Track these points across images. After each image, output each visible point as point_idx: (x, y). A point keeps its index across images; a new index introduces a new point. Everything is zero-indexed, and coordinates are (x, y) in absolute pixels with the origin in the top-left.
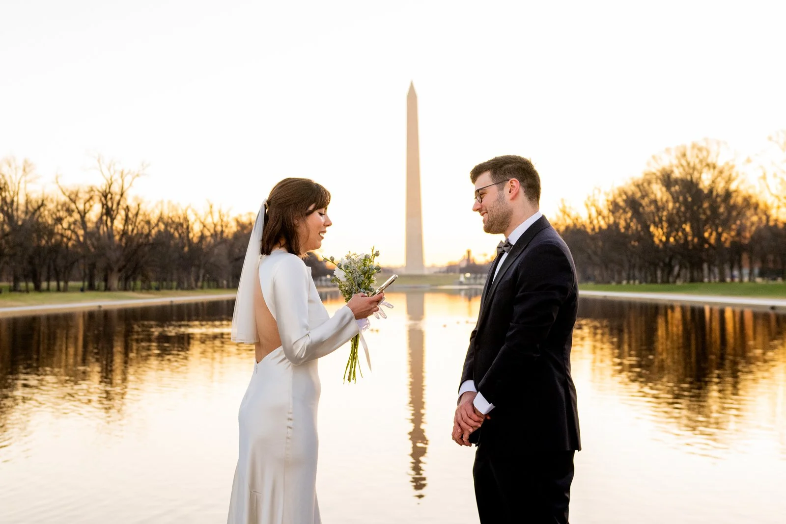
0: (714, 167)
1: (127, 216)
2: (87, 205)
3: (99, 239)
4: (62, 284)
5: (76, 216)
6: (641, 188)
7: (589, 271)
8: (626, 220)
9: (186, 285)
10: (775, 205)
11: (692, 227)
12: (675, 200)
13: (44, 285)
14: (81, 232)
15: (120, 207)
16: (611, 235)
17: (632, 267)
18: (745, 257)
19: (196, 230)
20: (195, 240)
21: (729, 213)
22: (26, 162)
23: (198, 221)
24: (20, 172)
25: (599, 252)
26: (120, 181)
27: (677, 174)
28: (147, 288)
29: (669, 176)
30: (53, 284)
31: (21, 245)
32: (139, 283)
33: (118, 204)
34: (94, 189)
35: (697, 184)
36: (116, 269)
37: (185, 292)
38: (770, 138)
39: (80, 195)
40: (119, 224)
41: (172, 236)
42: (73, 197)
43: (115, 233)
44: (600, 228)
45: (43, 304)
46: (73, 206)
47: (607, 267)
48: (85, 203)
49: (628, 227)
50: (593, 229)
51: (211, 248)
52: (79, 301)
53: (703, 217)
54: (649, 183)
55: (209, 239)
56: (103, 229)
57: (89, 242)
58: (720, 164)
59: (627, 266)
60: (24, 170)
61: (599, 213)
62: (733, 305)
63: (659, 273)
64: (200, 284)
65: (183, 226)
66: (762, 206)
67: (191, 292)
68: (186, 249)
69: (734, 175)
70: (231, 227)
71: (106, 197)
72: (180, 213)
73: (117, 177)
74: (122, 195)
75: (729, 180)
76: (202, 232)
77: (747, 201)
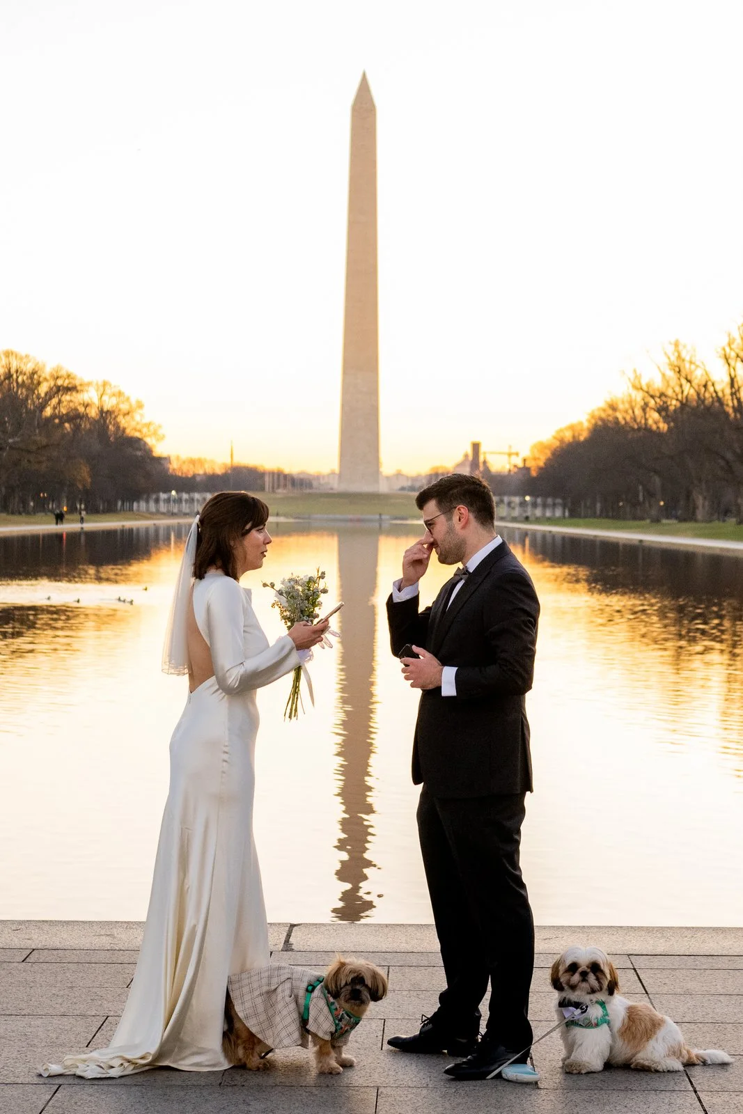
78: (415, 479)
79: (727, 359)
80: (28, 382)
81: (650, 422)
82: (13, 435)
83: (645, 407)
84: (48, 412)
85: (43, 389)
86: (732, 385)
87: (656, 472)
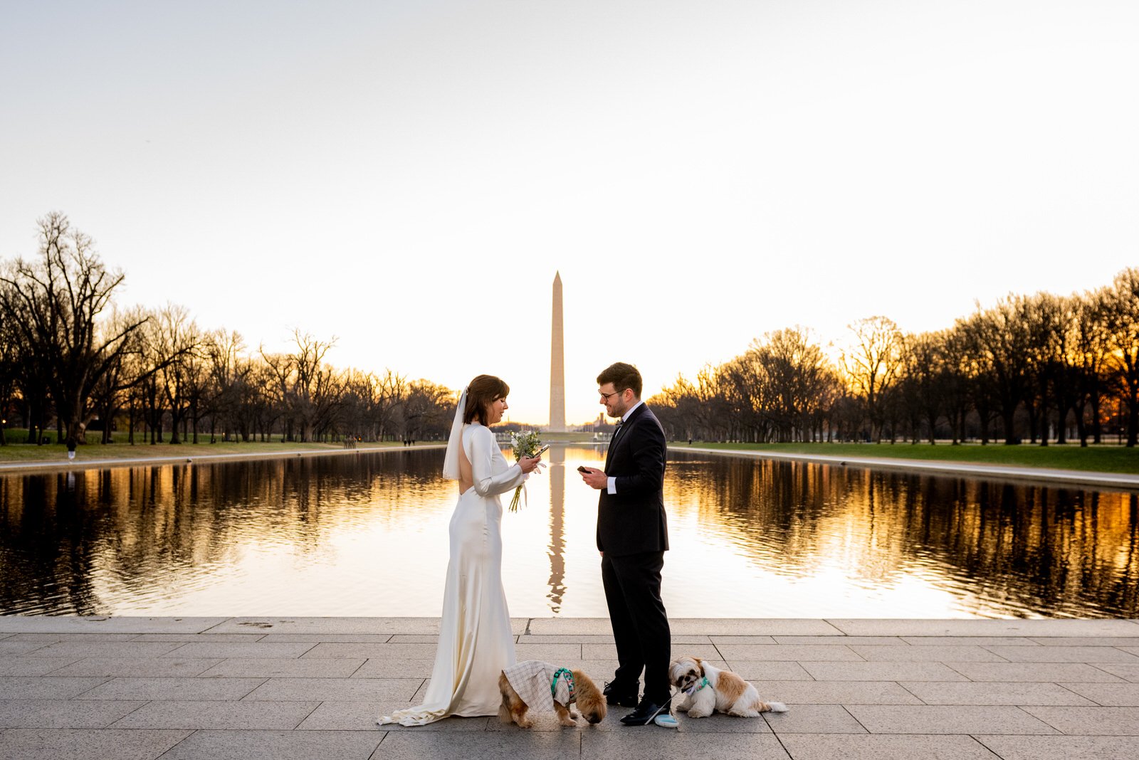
0: (803, 349)
1: (320, 380)
2: (286, 370)
3: (296, 399)
4: (266, 435)
5: (277, 379)
6: (744, 365)
7: (700, 432)
8: (730, 391)
9: (368, 438)
10: (851, 381)
11: (783, 397)
12: (771, 375)
13: (251, 436)
14: (281, 393)
15: (314, 373)
16: (718, 403)
17: (734, 429)
18: (825, 422)
19: (377, 391)
20: (377, 401)
21: (814, 386)
22: (235, 333)
23: (379, 385)
24: (230, 342)
25: (708, 417)
26: (314, 351)
27: (773, 353)
28: (335, 440)
29: (766, 356)
30: (259, 436)
31: (232, 403)
32: (330, 436)
33: (313, 370)
34: (293, 357)
35: (789, 363)
36: (311, 424)
37: (367, 444)
38: (849, 326)
39: (280, 362)
40: (313, 387)
41: (357, 397)
42: (274, 363)
43: (310, 395)
44: (709, 397)
45: (251, 452)
46: (275, 371)
47: (714, 429)
48: (285, 369)
49: (732, 396)
50: (704, 398)
51: (390, 408)
52: (281, 450)
53: (793, 389)
54: (751, 361)
55: (388, 400)
56: (300, 391)
57: (288, 401)
58: (808, 346)
59: (730, 429)
60: (234, 340)
61: (709, 385)
62: (814, 461)
63: (756, 435)
64: (380, 437)
65: (366, 389)
66: (840, 381)
67: (372, 444)
68: (369, 408)
69: (819, 355)
70: (406, 391)
71: (302, 364)
72: (364, 378)
73: (311, 347)
74: (316, 363)
75: (815, 360)
76: (382, 394)
77: (829, 376)
78: (578, 427)
79: (699, 378)
80: (430, 391)
81: (669, 403)
82: (425, 410)
83: (667, 399)
84: (438, 402)
85: (435, 393)
86: (701, 389)
87: (672, 423)
